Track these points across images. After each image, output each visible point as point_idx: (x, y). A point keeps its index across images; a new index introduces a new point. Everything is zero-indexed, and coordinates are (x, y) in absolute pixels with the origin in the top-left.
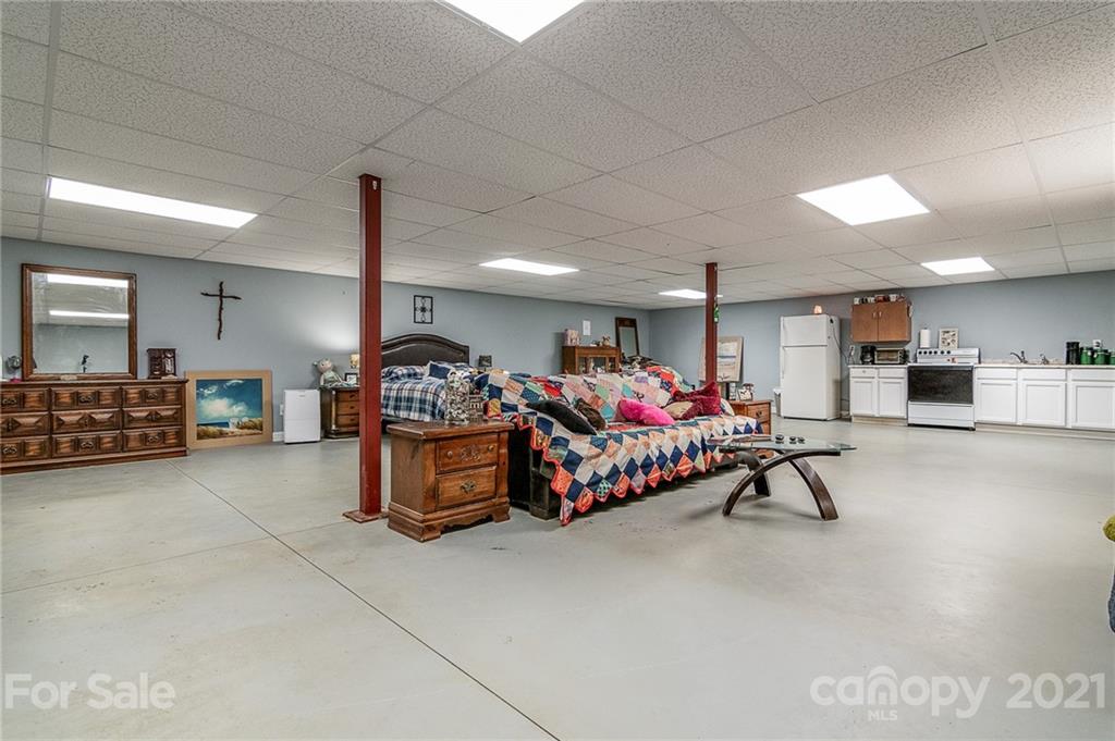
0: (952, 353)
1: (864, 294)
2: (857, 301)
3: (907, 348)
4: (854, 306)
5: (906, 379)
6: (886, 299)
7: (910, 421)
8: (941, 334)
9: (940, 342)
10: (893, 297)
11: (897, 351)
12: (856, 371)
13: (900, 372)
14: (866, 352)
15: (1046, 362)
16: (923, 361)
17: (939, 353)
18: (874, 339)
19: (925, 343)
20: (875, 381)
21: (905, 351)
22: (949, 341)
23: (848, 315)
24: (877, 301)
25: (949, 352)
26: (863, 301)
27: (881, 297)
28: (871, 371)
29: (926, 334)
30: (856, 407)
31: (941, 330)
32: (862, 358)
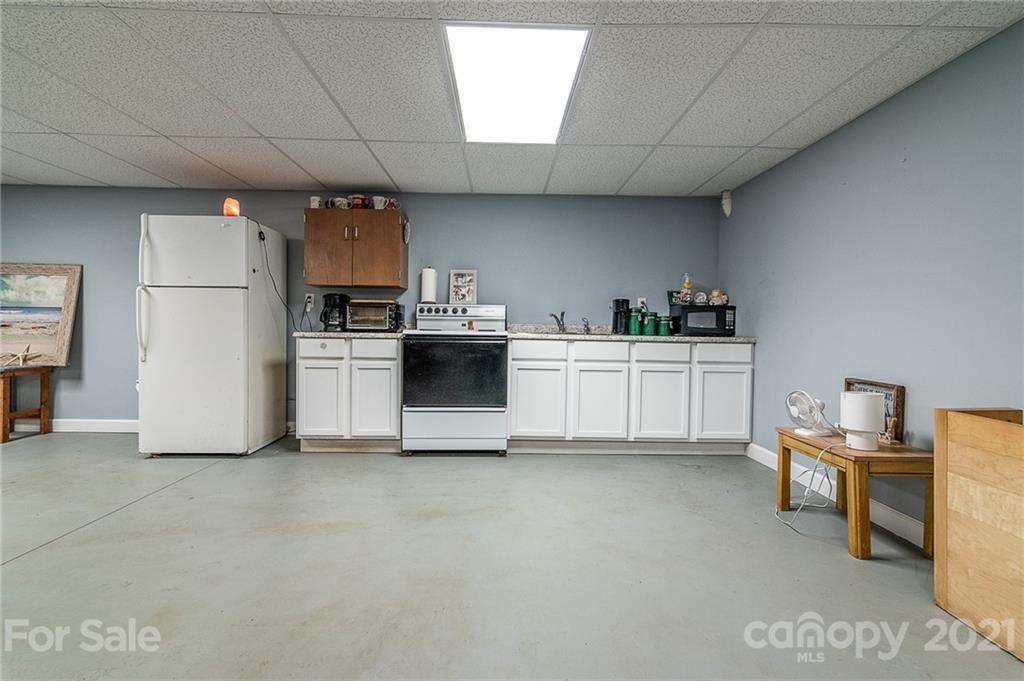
0: (470, 311)
1: (329, 191)
2: (315, 202)
3: (401, 300)
4: (309, 211)
5: (400, 361)
6: (367, 205)
7: (407, 445)
8: (453, 278)
9: (452, 294)
10: (379, 202)
11: (383, 306)
12: (308, 346)
13: (388, 347)
14: (333, 307)
15: (588, 331)
16: (427, 327)
17: (450, 312)
18: (345, 280)
19: (429, 294)
20: (344, 365)
21: (398, 307)
22: (464, 291)
23: (298, 234)
24: (352, 206)
25: (464, 311)
26: (329, 205)
27: (358, 199)
28: (336, 345)
29: (430, 277)
30: (309, 423)
31: (453, 272)
32: (325, 317)
